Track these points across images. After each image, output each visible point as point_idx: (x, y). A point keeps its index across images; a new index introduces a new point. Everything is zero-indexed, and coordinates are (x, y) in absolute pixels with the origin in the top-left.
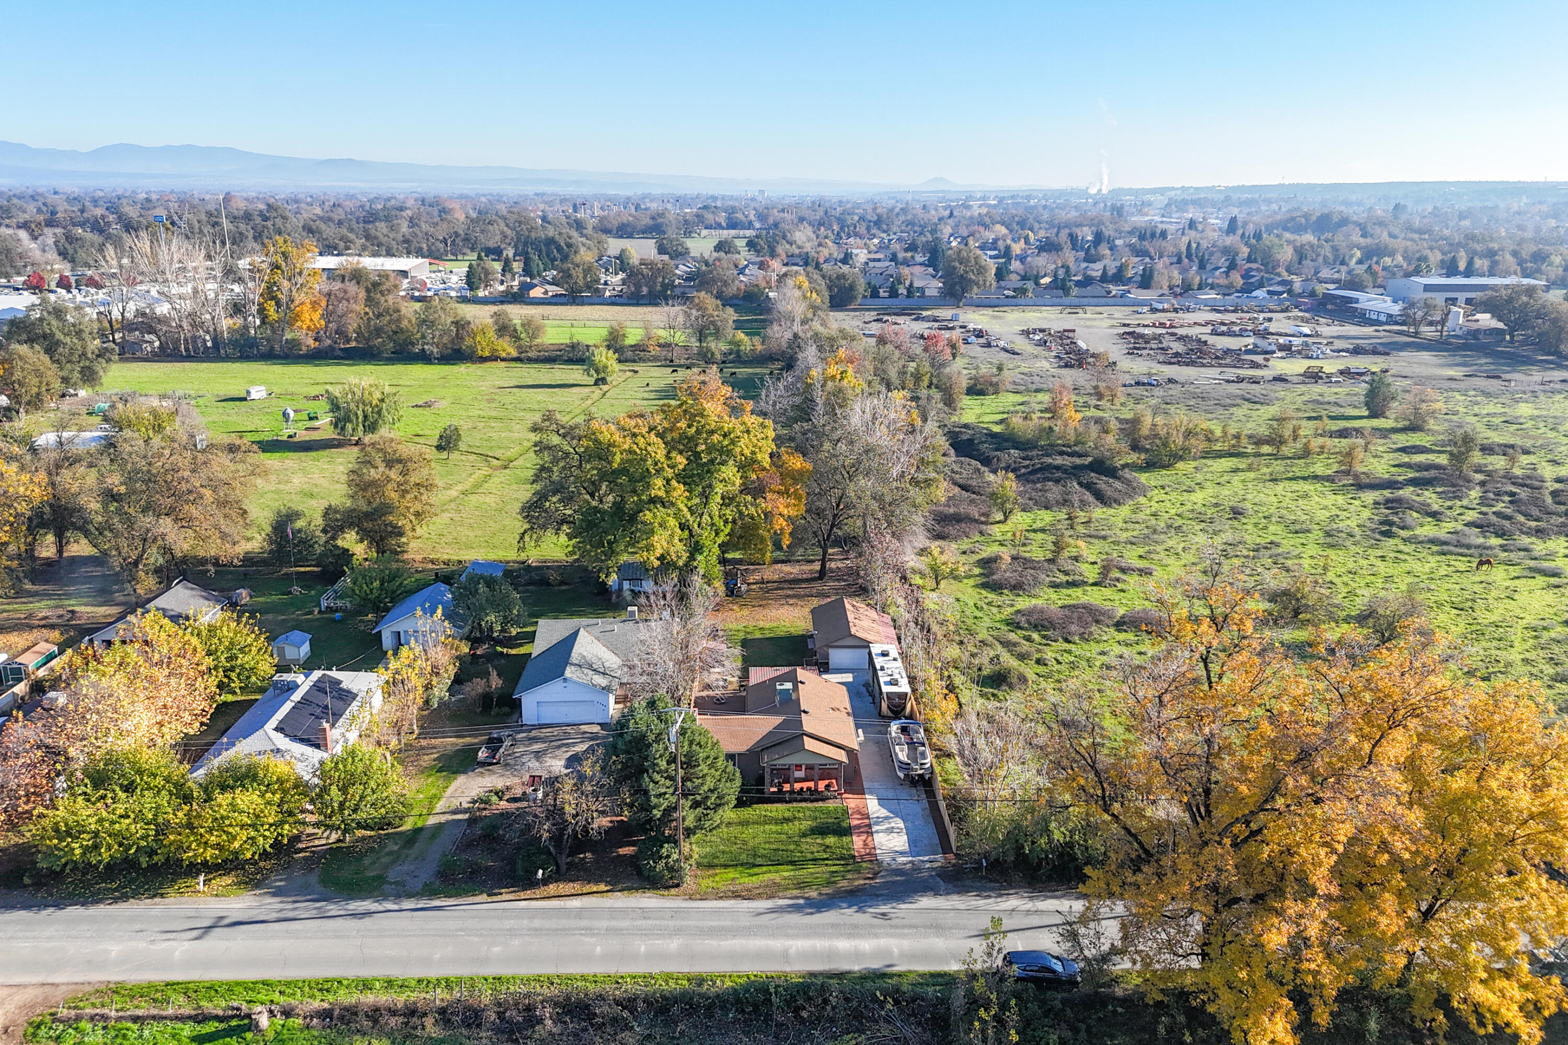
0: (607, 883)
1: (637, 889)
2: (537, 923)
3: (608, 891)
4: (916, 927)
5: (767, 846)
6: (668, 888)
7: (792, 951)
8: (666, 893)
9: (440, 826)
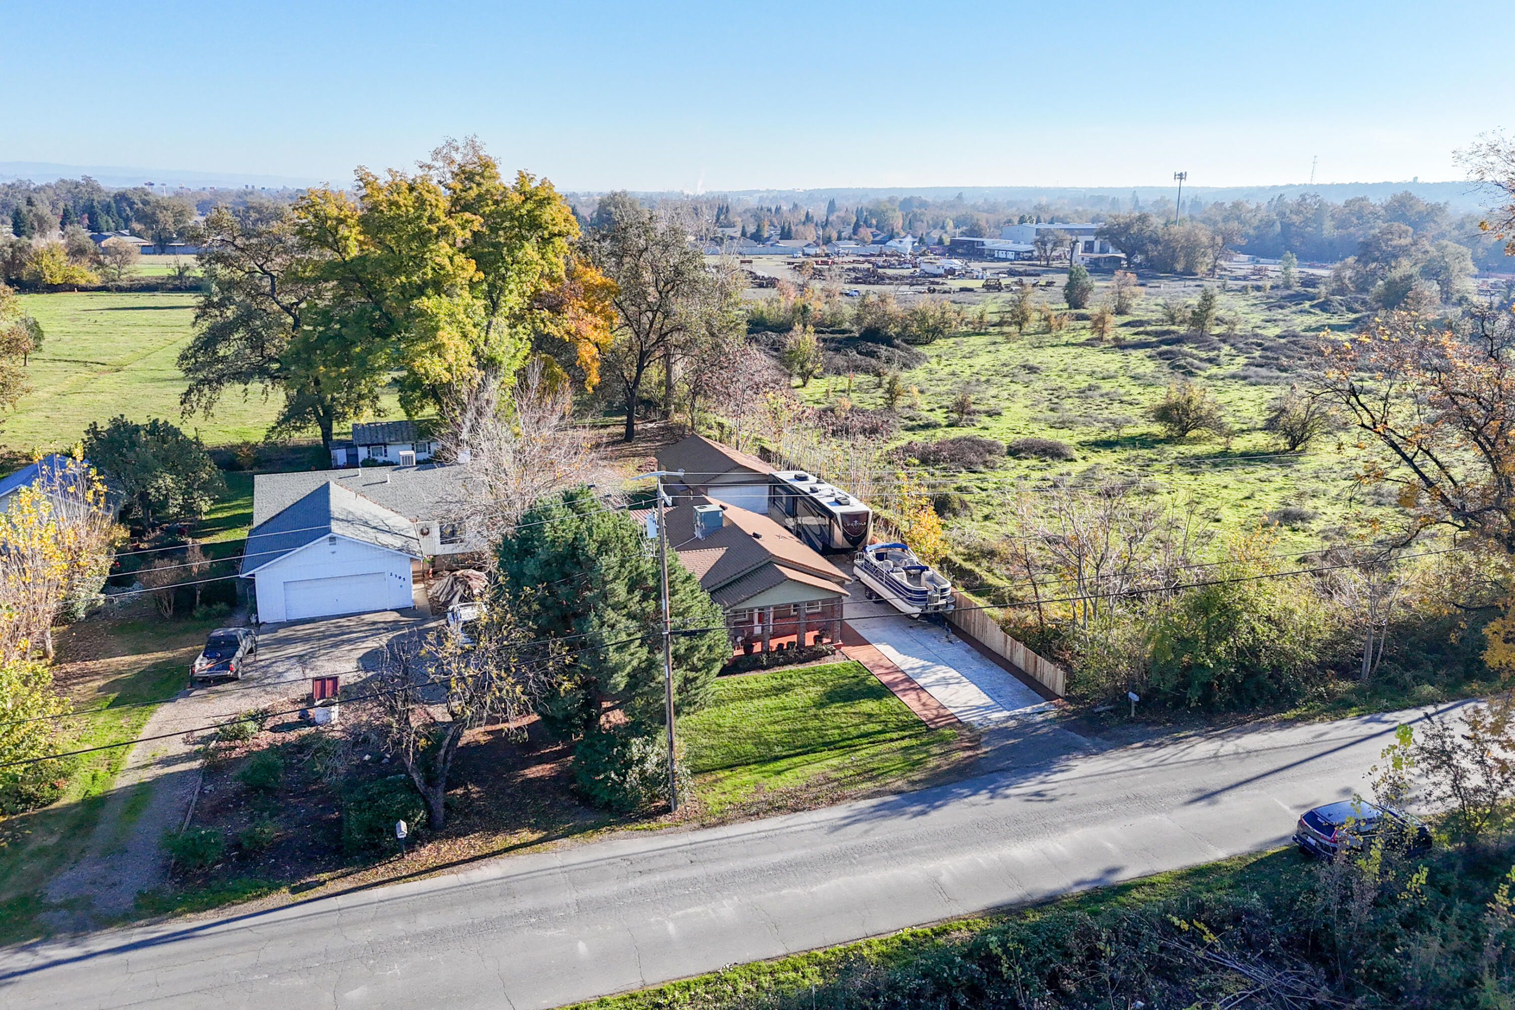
0: (533, 828)
1: (596, 828)
2: (425, 922)
3: (540, 841)
4: (1107, 804)
5: (778, 728)
6: (651, 816)
7: (945, 878)
8: (653, 825)
9: (142, 791)
